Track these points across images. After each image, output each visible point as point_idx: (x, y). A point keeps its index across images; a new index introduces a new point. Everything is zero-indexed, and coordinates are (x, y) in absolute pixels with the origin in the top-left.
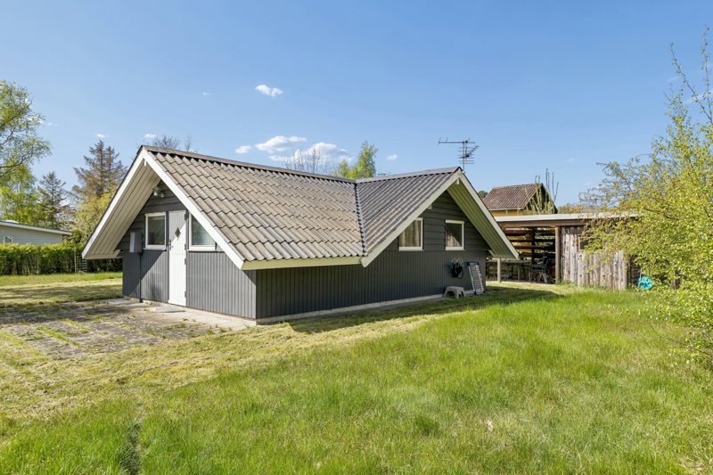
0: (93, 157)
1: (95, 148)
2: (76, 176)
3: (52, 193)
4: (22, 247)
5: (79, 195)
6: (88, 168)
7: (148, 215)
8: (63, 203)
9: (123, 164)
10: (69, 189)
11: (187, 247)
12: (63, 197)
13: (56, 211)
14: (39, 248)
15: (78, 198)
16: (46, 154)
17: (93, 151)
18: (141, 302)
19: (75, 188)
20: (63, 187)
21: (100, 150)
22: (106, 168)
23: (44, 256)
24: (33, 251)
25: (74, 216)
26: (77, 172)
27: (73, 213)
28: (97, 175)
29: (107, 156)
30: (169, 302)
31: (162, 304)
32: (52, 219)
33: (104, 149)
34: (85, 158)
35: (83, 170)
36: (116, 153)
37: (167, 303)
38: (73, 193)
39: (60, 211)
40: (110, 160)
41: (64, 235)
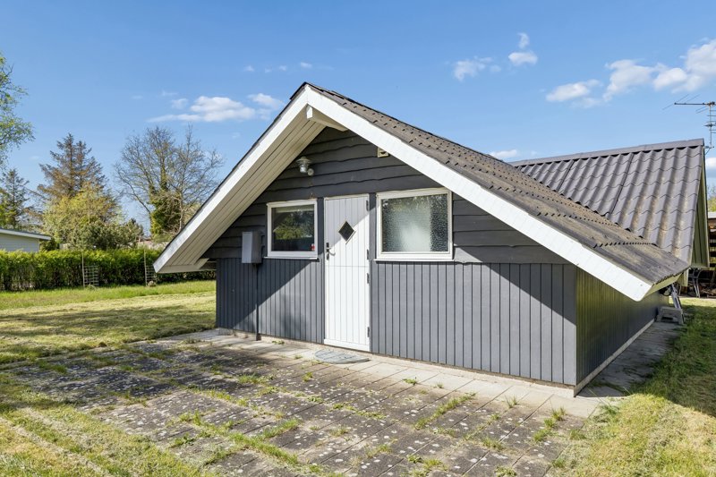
0: (61, 152)
1: (63, 142)
2: (43, 174)
3: (13, 193)
4: (11, 255)
5: (45, 195)
6: (55, 164)
7: (270, 206)
8: (26, 205)
9: (96, 160)
10: (34, 188)
11: (371, 254)
12: (26, 197)
13: (18, 214)
14: (33, 256)
15: (45, 199)
16: (26, 140)
17: (61, 146)
18: (258, 338)
19: (40, 187)
20: (27, 186)
21: (69, 144)
22: (77, 165)
23: (40, 266)
24: (26, 259)
25: (41, 219)
26: (44, 169)
27: (40, 216)
28: (66, 172)
29: (77, 152)
30: (326, 342)
31: (308, 345)
32: (13, 222)
33: (74, 143)
34: (52, 153)
35: (49, 166)
36: (88, 148)
37: (322, 343)
38: (38, 192)
39: (23, 212)
40: (81, 157)
41: (41, 240)
